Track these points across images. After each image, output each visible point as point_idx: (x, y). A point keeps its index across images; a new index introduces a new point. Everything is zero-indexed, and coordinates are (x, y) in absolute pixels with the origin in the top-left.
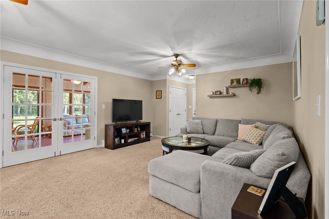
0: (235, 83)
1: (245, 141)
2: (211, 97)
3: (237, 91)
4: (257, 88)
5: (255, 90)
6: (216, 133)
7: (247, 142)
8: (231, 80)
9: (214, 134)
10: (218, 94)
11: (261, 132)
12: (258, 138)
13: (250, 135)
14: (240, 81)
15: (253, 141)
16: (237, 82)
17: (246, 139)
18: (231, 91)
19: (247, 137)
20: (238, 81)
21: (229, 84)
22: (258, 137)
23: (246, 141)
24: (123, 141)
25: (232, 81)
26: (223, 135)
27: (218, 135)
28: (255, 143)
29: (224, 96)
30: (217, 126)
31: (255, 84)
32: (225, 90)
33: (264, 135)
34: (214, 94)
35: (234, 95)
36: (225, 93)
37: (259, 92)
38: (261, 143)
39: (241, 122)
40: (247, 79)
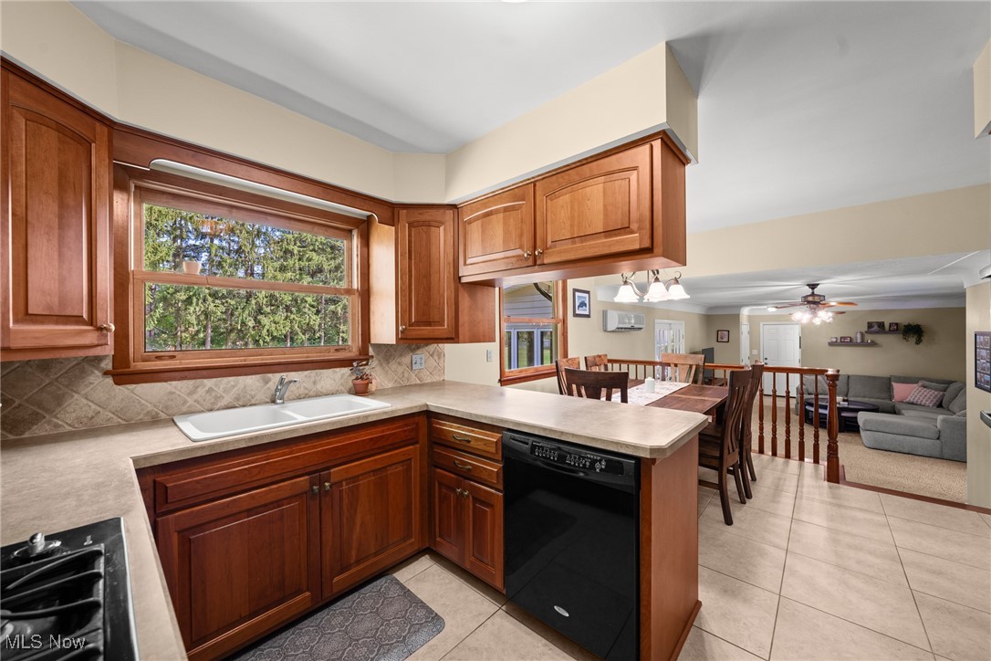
0: (876, 328)
1: (913, 404)
2: (831, 344)
3: (880, 338)
4: (916, 336)
5: (913, 340)
6: (850, 394)
7: (916, 404)
8: (869, 323)
9: (847, 395)
10: (845, 342)
11: (937, 392)
12: (935, 401)
13: (921, 396)
14: (883, 326)
16: (879, 327)
17: (915, 401)
18: (869, 338)
20: (881, 325)
21: (866, 329)
22: (934, 398)
25: (870, 325)
26: (864, 397)
27: (856, 396)
29: (857, 345)
30: (850, 385)
31: (913, 332)
32: (859, 336)
33: (943, 396)
34: (839, 341)
35: (873, 344)
36: (859, 341)
37: (919, 342)
38: (940, 406)
39: (890, 379)
40: (897, 324)
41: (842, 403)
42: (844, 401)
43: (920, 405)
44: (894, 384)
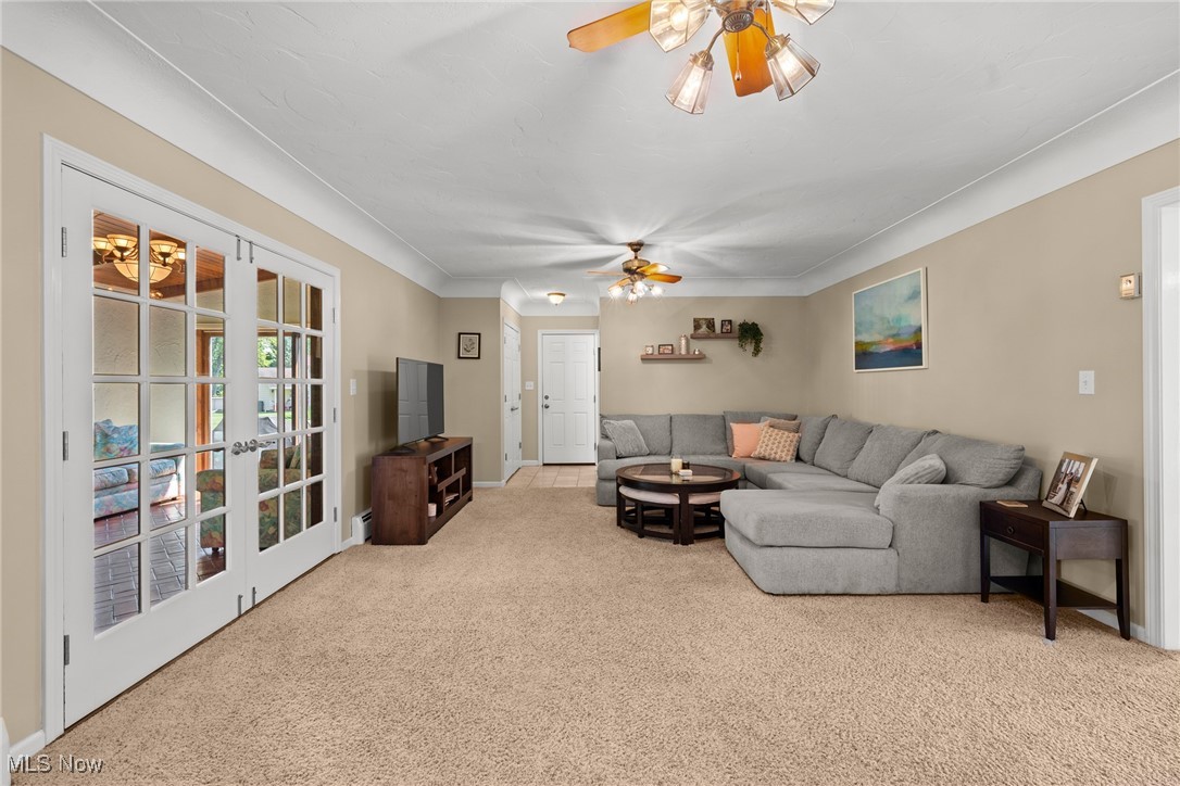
0: (704, 329)
2: (646, 359)
3: (712, 348)
4: (753, 343)
5: (750, 348)
7: (768, 460)
8: (695, 320)
10: (664, 355)
11: (791, 435)
12: (791, 449)
13: (773, 444)
14: (713, 326)
15: (783, 455)
16: (708, 327)
17: (767, 454)
18: (696, 348)
19: (768, 448)
20: (710, 324)
21: (691, 331)
22: (790, 445)
23: (767, 457)
24: (433, 509)
25: (697, 326)
26: (695, 454)
28: (789, 458)
29: (681, 359)
30: (674, 432)
31: (750, 334)
32: (683, 342)
33: (799, 442)
34: (656, 353)
35: (701, 358)
36: (683, 352)
37: (757, 351)
38: (798, 458)
39: (724, 418)
40: (730, 322)
41: (682, 472)
42: (685, 466)
43: (774, 460)
44: (734, 426)
